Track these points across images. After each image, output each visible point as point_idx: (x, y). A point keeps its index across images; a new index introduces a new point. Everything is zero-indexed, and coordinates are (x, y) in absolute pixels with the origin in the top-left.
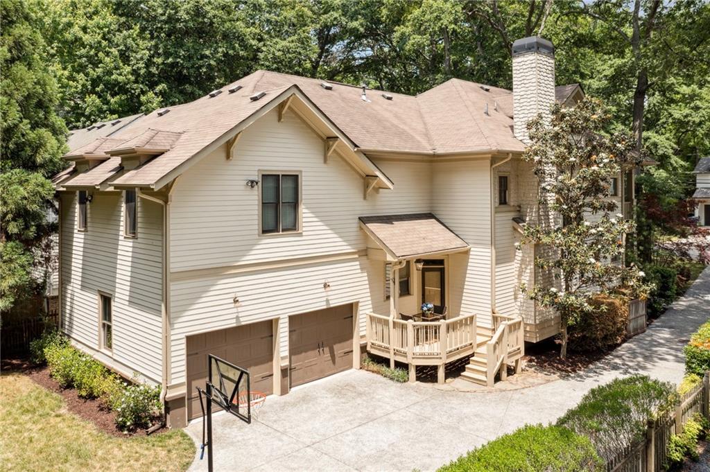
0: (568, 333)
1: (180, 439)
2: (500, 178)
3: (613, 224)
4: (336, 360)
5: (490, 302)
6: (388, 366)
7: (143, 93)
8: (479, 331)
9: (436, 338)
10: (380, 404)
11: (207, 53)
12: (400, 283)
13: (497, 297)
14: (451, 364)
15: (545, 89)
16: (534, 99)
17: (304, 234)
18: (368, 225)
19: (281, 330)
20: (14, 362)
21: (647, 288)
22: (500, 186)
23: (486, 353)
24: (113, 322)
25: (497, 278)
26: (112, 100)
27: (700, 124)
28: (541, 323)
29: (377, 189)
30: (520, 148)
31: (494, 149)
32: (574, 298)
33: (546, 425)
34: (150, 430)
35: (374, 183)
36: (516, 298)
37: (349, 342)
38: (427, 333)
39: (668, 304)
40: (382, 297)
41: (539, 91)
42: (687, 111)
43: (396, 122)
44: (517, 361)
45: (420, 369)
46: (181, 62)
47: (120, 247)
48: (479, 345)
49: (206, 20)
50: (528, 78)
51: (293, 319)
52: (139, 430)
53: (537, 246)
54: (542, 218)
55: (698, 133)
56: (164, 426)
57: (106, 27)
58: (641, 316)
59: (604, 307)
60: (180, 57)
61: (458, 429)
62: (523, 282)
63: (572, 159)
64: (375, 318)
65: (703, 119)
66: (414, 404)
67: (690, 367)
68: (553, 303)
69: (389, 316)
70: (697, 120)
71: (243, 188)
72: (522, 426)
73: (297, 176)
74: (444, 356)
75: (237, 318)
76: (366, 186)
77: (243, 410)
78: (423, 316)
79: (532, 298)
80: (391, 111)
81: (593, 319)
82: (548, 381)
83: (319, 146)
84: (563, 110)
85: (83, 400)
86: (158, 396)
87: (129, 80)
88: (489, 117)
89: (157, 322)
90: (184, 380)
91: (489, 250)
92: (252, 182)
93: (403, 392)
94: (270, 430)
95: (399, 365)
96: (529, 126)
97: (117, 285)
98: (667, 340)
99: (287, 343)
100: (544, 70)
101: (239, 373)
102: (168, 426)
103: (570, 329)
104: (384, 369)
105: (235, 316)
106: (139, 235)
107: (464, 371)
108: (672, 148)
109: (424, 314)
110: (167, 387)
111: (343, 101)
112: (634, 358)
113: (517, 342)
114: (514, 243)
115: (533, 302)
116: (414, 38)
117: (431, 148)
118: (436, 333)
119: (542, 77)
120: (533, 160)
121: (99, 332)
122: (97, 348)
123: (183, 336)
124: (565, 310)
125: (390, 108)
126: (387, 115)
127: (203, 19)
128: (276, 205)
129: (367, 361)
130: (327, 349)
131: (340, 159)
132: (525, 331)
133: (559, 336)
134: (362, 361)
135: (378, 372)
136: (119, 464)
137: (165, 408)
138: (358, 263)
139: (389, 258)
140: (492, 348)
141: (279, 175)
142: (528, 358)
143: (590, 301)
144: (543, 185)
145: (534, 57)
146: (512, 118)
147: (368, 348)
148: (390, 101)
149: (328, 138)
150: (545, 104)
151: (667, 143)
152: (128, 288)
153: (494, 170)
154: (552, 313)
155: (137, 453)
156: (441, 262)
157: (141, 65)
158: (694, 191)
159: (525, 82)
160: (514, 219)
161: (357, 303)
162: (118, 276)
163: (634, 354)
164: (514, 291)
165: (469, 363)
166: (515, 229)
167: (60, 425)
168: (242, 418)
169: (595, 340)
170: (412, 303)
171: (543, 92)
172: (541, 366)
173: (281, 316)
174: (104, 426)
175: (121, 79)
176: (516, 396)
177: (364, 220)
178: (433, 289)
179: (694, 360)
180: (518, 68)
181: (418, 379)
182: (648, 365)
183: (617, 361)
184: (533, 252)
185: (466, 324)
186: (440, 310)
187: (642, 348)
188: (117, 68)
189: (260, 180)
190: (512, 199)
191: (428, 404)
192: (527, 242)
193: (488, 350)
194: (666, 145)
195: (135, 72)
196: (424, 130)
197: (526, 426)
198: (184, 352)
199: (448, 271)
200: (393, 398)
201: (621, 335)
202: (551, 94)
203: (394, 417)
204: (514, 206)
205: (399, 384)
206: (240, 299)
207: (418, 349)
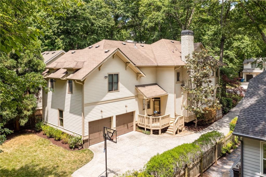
0: (197, 119)
1: (88, 151)
2: (177, 73)
3: (210, 87)
4: (129, 128)
5: (174, 110)
6: (144, 130)
7: (56, 39)
8: (171, 119)
9: (158, 121)
10: (143, 141)
11: (78, 25)
12: (148, 105)
13: (176, 109)
14: (163, 129)
15: (191, 46)
16: (188, 49)
17: (120, 91)
18: (138, 88)
19: (114, 120)
20: (29, 130)
21: (220, 106)
22: (177, 75)
23: (173, 126)
24: (64, 118)
25: (176, 103)
26: (46, 42)
27: (244, 48)
28: (189, 116)
29: (140, 77)
30: (183, 64)
31: (175, 65)
32: (198, 109)
33: (189, 143)
34: (79, 148)
35: (140, 75)
36: (182, 109)
37: (132, 123)
38: (156, 120)
39: (229, 110)
40: (142, 109)
41: (189, 47)
42: (240, 44)
43: (145, 55)
44: (182, 128)
45: (154, 131)
46: (69, 28)
47: (66, 96)
48: (171, 123)
49: (77, 14)
50: (186, 42)
51: (117, 117)
52: (76, 149)
53: (188, 93)
54: (190, 85)
55: (243, 51)
56: (83, 148)
57: (43, 16)
58: (220, 114)
59: (207, 112)
60: (69, 26)
61: (165, 147)
62: (184, 104)
63: (199, 68)
64: (140, 116)
65: (245, 46)
66: (153, 141)
67: (231, 129)
68: (193, 111)
69: (144, 115)
70: (243, 47)
71: (103, 79)
72: (183, 144)
73: (118, 74)
74: (161, 127)
75: (102, 116)
76: (137, 76)
77: (114, 140)
78: (154, 115)
79: (186, 109)
80: (143, 51)
81: (205, 115)
82: (191, 134)
83: (124, 65)
84: (196, 53)
85: (56, 141)
86: (81, 139)
87: (51, 34)
88: (174, 53)
89: (80, 118)
90: (88, 134)
91: (174, 95)
92: (106, 77)
93: (149, 137)
94: (113, 148)
95: (147, 129)
96: (186, 57)
97: (65, 107)
98: (227, 121)
99: (115, 124)
100: (191, 40)
101: (113, 131)
102: (84, 147)
103: (198, 118)
104: (143, 131)
105: (101, 116)
106: (73, 93)
107: (167, 131)
108: (235, 56)
109: (154, 114)
110: (84, 136)
111: (129, 49)
112: (217, 127)
113: (182, 122)
114: (181, 92)
115: (187, 110)
116: (149, 24)
117: (156, 63)
118: (158, 120)
119: (190, 42)
120: (187, 68)
121: (58, 121)
122: (57, 126)
123: (88, 122)
124: (197, 113)
125: (143, 50)
126: (143, 53)
127: (77, 13)
128: (112, 83)
129: (138, 129)
130: (126, 125)
131: (130, 68)
132: (185, 119)
133: (195, 120)
134: (136, 129)
135: (141, 132)
136: (74, 157)
137: (83, 143)
138: (135, 99)
139: (145, 98)
140: (175, 124)
141: (113, 74)
142: (185, 127)
143: (203, 110)
144: (190, 76)
145: (188, 36)
146: (181, 53)
147: (138, 125)
148: (143, 47)
149: (127, 62)
150: (191, 50)
151: (233, 54)
152: (69, 108)
153: (175, 71)
154: (193, 113)
155: (77, 154)
156: (159, 98)
157: (56, 29)
158: (243, 70)
159: (185, 43)
160: (181, 85)
161: (135, 111)
162: (65, 104)
163: (217, 125)
164: (181, 107)
165: (168, 129)
166: (182, 88)
167: (53, 148)
168: (114, 142)
169: (205, 121)
170: (151, 111)
171: (190, 47)
172: (189, 130)
173: (114, 116)
174: (66, 148)
175: (49, 34)
176: (182, 138)
177: (137, 86)
178: (157, 106)
179: (232, 127)
180: (183, 39)
181: (153, 133)
182: (221, 129)
183: (212, 128)
184: (187, 95)
185: (167, 117)
186: (159, 113)
187: (219, 124)
188: (47, 30)
189: (108, 76)
190: (181, 79)
191: (157, 140)
192: (185, 92)
193: (174, 125)
194: (232, 55)
195: (53, 32)
196: (154, 57)
197: (184, 143)
198: (88, 126)
199: (162, 102)
200: (146, 139)
201: (214, 120)
202: (193, 47)
203: (147, 144)
204: (181, 81)
205: (148, 135)
206: (103, 111)
207: (153, 125)
